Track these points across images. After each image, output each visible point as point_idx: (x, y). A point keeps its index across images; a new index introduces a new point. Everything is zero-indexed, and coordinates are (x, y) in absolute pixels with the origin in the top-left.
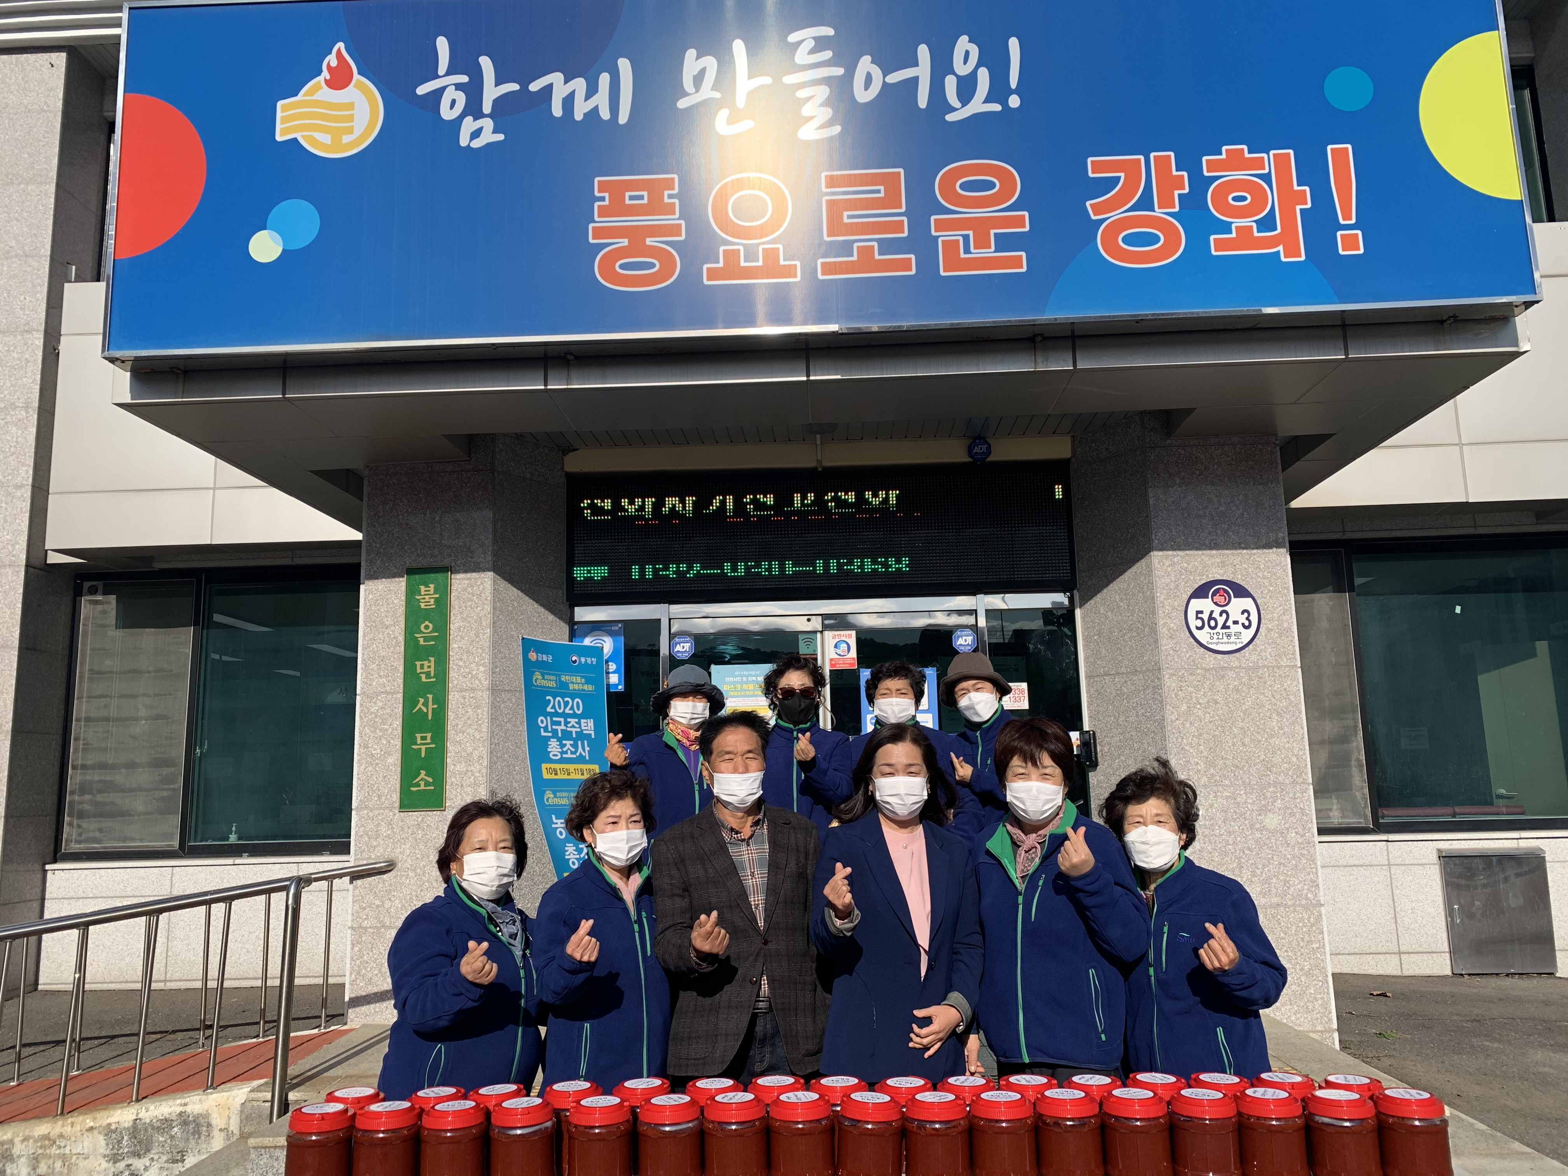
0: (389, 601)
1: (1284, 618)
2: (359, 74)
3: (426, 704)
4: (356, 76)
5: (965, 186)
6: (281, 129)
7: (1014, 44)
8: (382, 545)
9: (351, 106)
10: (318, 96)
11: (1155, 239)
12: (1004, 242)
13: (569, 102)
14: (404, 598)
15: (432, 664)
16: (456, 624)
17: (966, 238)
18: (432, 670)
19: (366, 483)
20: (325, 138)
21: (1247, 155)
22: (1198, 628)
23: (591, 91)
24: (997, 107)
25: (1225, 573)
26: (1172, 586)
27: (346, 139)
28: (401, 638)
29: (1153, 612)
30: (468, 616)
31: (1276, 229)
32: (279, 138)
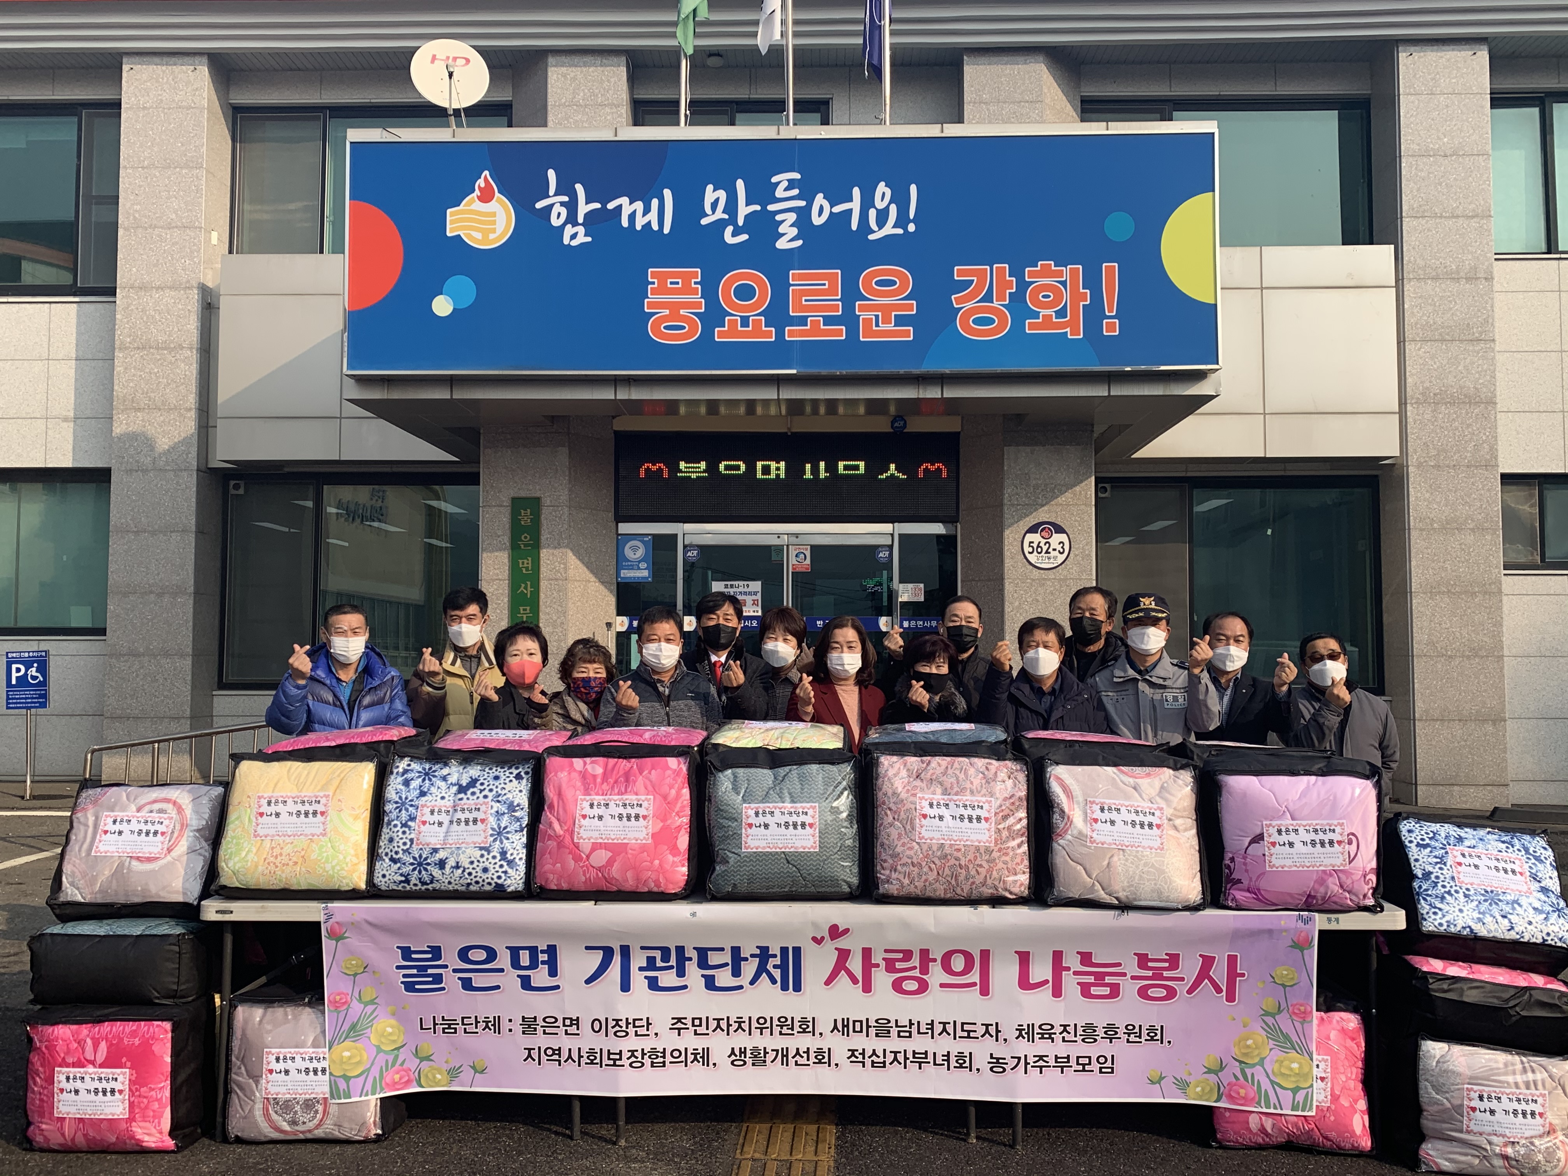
0: (500, 519)
1: (1087, 548)
2: (499, 192)
3: (526, 588)
4: (497, 194)
5: (879, 283)
6: (451, 229)
7: (913, 189)
8: (494, 481)
9: (494, 214)
10: (473, 207)
11: (991, 321)
12: (900, 321)
13: (632, 217)
14: (509, 517)
15: (530, 562)
16: (545, 536)
17: (877, 317)
18: (530, 566)
20: (478, 236)
21: (1053, 268)
22: (1030, 553)
23: (647, 211)
24: (900, 231)
25: (1050, 517)
26: (1015, 525)
27: (492, 236)
28: (508, 544)
29: (1002, 542)
30: (553, 530)
31: (1066, 317)
32: (449, 234)
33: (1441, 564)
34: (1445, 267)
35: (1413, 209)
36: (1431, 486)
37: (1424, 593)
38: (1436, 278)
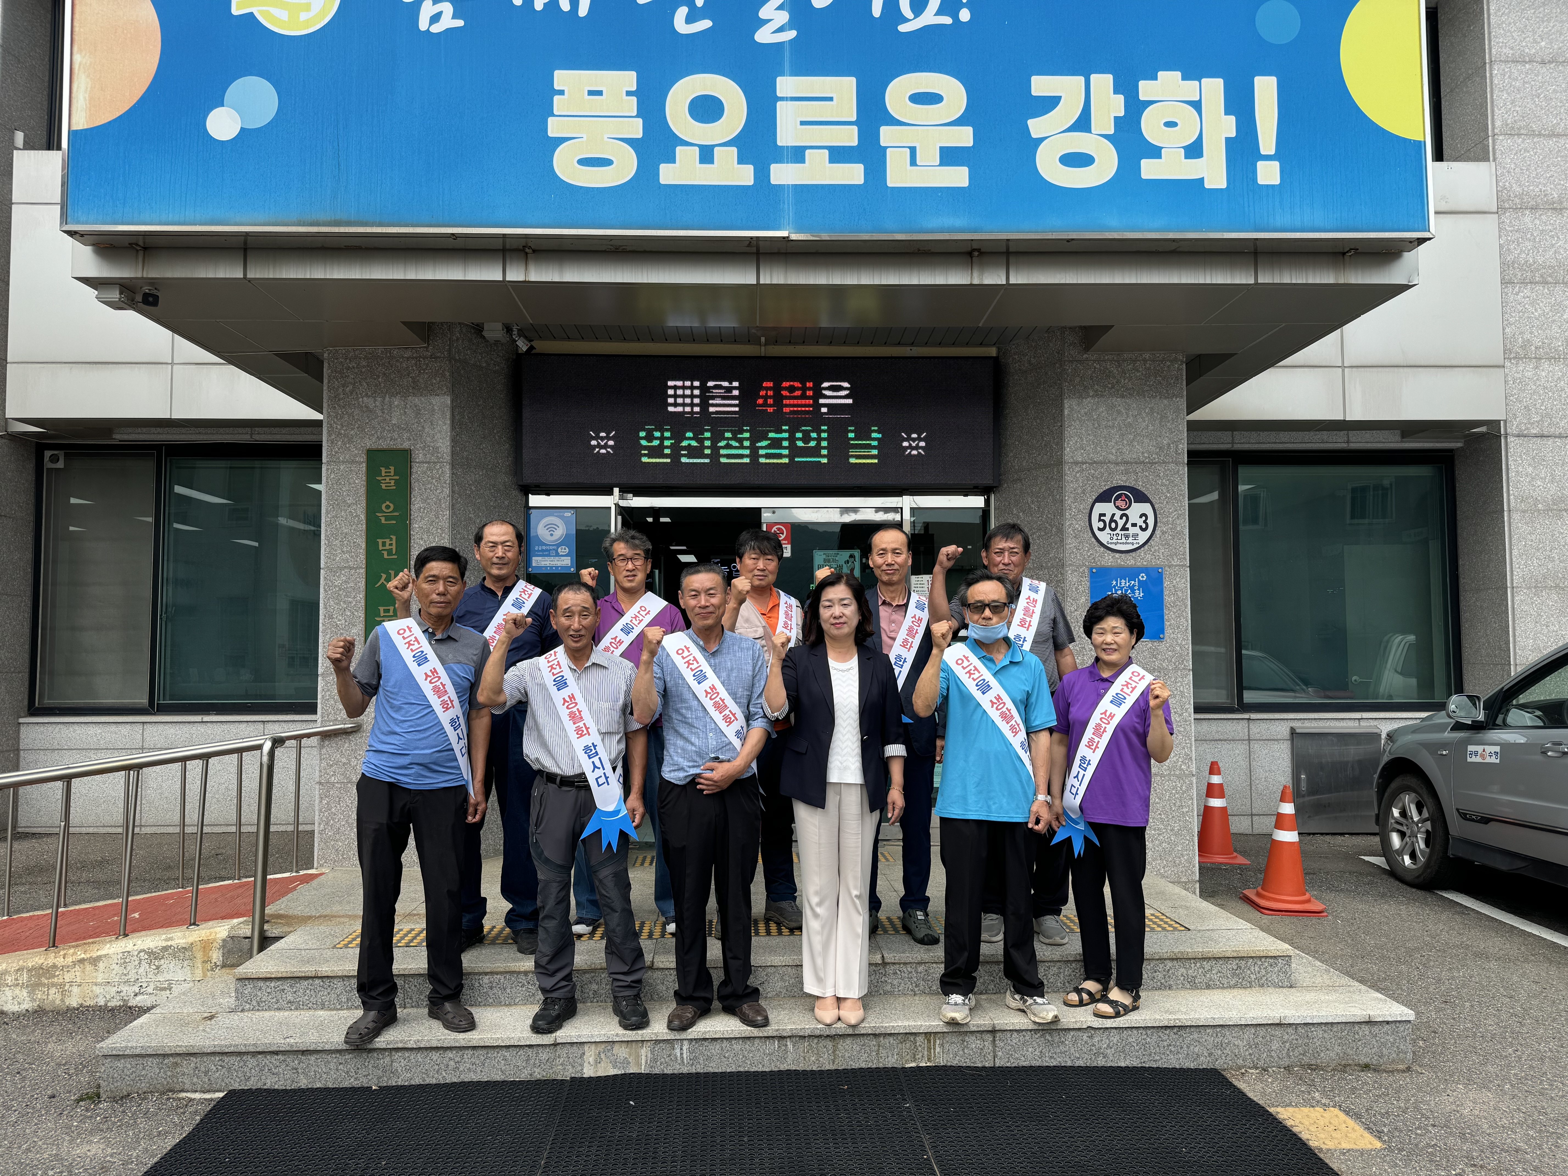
0: (351, 481)
1: (1178, 522)
8: (342, 426)
12: (948, 156)
14: (364, 478)
15: (394, 542)
16: (417, 505)
18: (394, 547)
19: (326, 365)
20: (282, 15)
21: (1180, 82)
22: (1100, 529)
24: (947, 20)
25: (1127, 479)
26: (1080, 491)
27: (302, 16)
28: (363, 517)
29: (1062, 514)
30: (427, 498)
32: (234, 10)
33: (1548, 553)
34: (1545, 196)
35: (1507, 125)
36: (1533, 458)
37: (1529, 588)
38: (1534, 209)
